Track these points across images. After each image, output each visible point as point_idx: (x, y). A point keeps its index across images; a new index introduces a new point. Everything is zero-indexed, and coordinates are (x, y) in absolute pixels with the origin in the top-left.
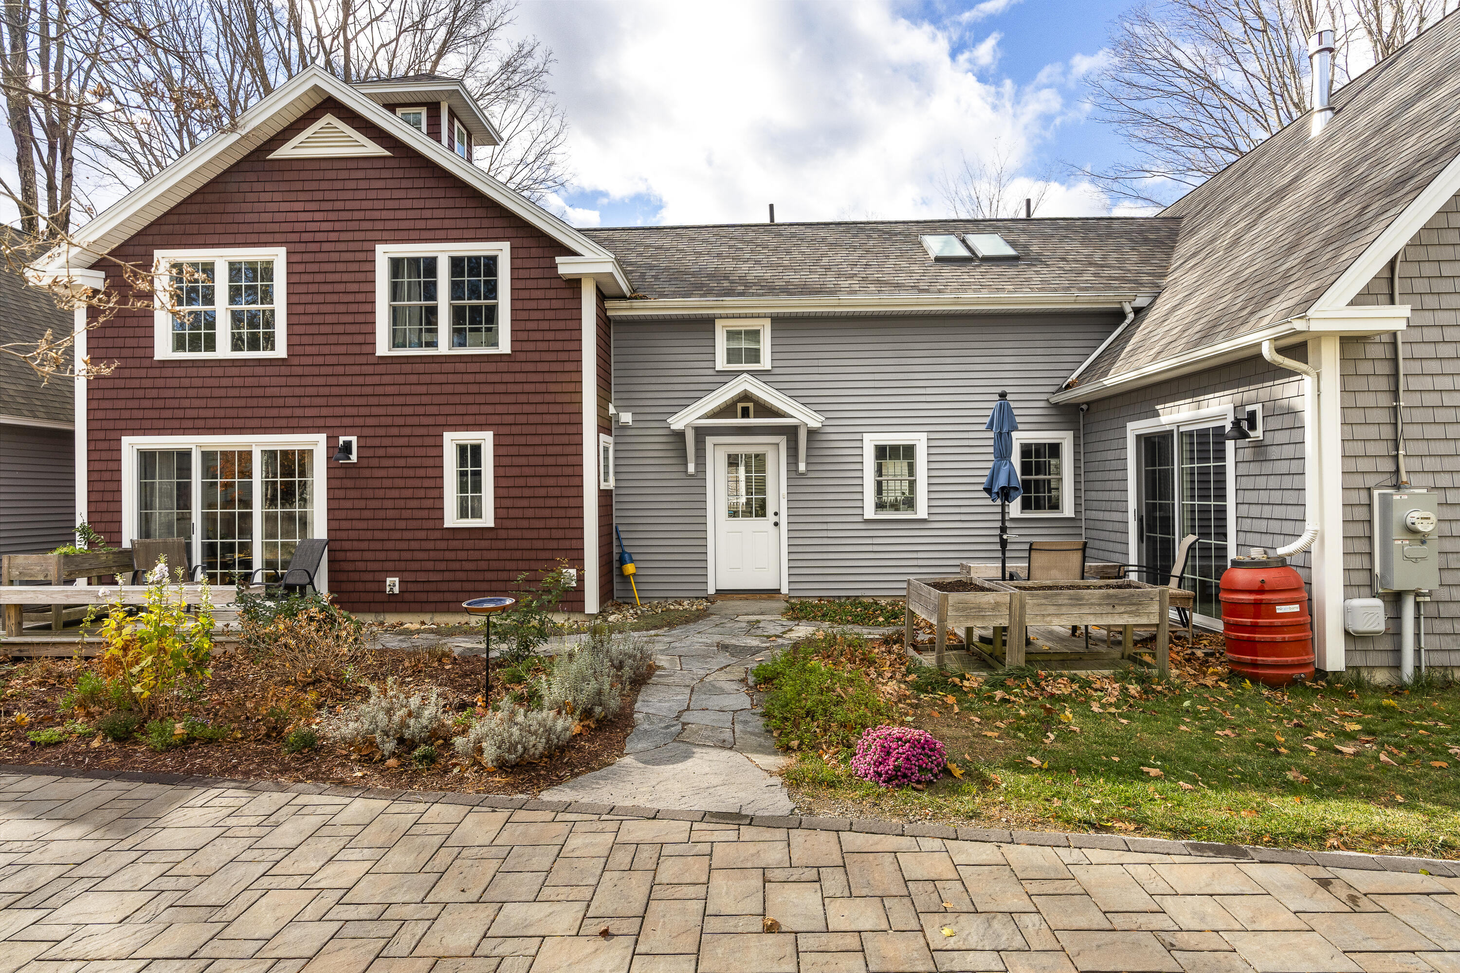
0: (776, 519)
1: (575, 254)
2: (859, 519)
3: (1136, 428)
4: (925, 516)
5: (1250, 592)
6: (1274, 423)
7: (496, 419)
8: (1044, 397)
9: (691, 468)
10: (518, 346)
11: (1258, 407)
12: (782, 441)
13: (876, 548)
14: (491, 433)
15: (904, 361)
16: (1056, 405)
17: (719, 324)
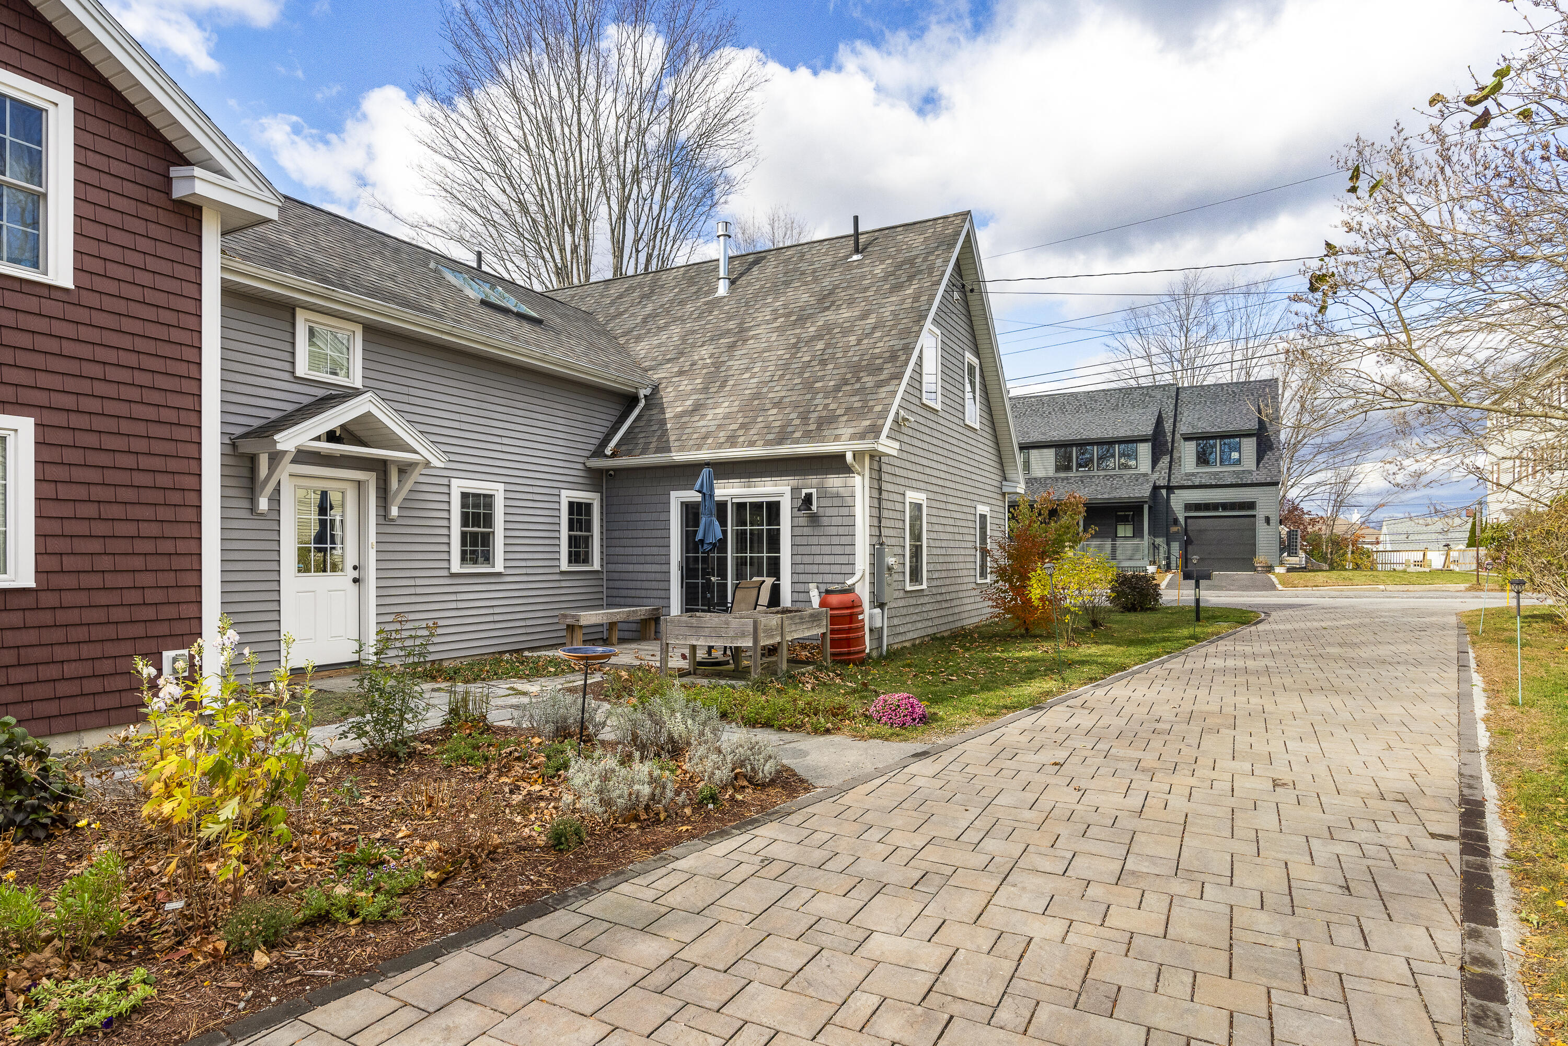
0: (355, 574)
1: (221, 172)
2: (445, 573)
3: (678, 498)
4: (502, 570)
5: (847, 608)
6: (824, 502)
7: (41, 398)
8: (581, 460)
9: (263, 504)
10: (86, 281)
11: (814, 491)
12: (370, 478)
13: (461, 605)
14: (31, 421)
15: (485, 406)
16: (589, 470)
17: (301, 317)
